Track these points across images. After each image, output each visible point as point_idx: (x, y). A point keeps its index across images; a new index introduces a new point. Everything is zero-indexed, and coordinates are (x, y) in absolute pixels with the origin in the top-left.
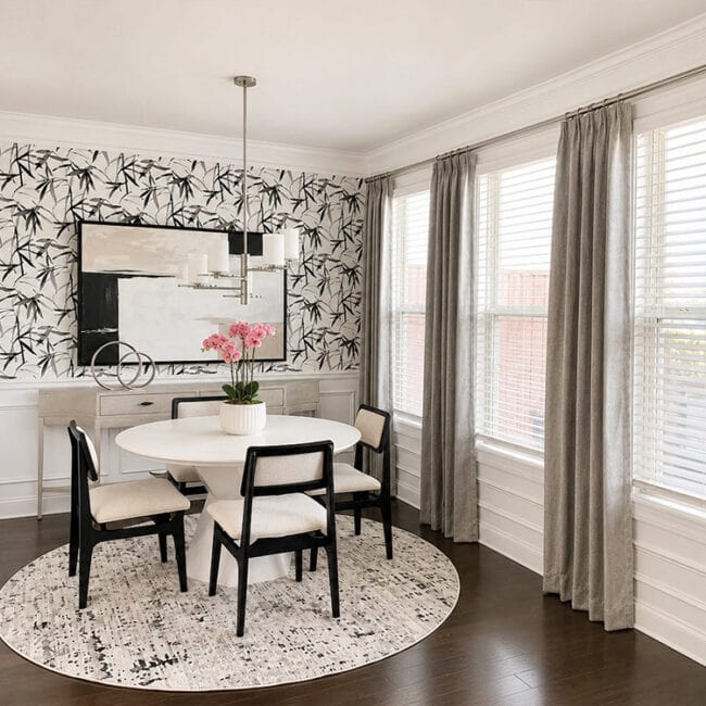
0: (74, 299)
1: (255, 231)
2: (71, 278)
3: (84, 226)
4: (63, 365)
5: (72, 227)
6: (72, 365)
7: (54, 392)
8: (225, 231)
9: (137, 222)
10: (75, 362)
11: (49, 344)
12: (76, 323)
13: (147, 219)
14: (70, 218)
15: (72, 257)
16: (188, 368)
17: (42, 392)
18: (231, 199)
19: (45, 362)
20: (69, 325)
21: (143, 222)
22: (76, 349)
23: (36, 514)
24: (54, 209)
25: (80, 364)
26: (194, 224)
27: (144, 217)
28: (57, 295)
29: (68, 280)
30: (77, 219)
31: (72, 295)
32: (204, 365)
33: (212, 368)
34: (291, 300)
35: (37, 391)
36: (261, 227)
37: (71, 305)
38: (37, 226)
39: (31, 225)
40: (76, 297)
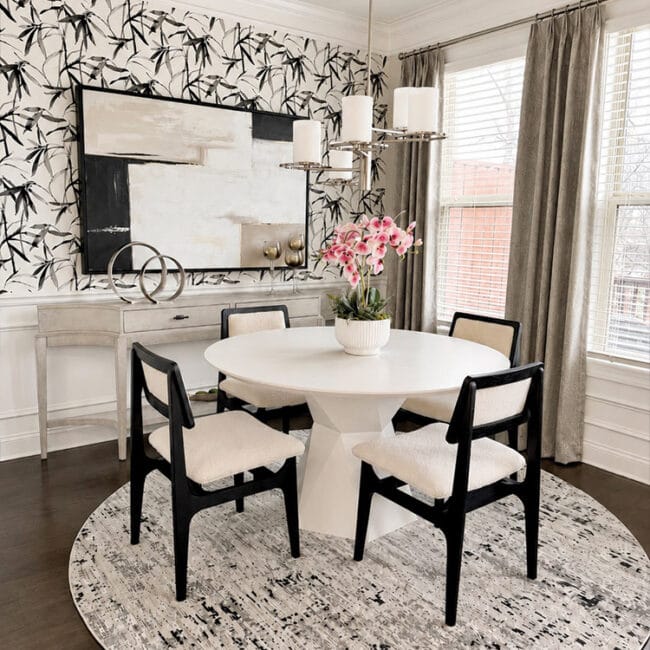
0: (75, 190)
1: (278, 112)
2: (69, 161)
3: (85, 92)
4: (64, 273)
5: (68, 93)
6: (75, 273)
7: (57, 308)
8: (246, 110)
9: (146, 91)
10: (79, 270)
11: (45, 248)
12: (78, 222)
13: (159, 89)
14: (65, 82)
15: (69, 135)
16: (208, 277)
17: (43, 309)
18: (253, 69)
19: (43, 271)
20: (70, 224)
21: (154, 93)
22: (80, 254)
23: (39, 452)
24: (45, 67)
25: (86, 271)
26: (211, 99)
27: (156, 86)
28: (53, 184)
29: (66, 165)
30: (75, 84)
31: (72, 184)
32: (226, 273)
33: (233, 276)
34: (313, 196)
35: (35, 308)
36: (285, 107)
37: (71, 197)
38: (22, 88)
39: (14, 88)
40: (76, 186)
